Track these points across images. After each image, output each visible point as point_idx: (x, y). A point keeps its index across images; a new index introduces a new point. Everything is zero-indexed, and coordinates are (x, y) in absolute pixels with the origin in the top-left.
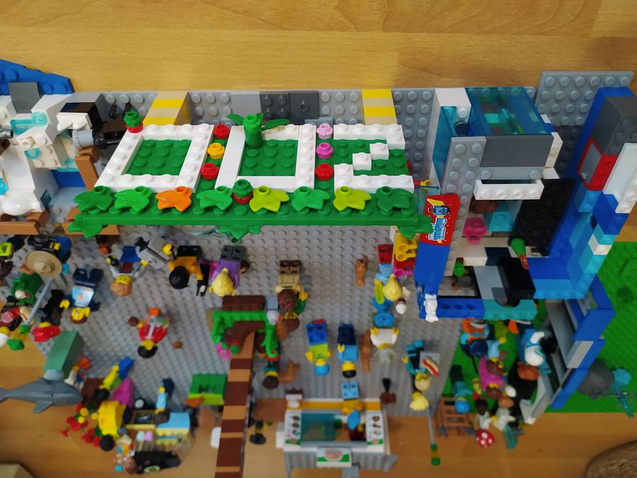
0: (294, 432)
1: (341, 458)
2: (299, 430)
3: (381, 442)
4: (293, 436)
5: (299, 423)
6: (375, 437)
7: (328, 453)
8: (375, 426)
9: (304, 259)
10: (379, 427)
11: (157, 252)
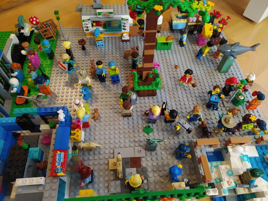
0: (125, 24)
1: (102, 14)
2: (122, 24)
3: (84, 21)
4: (125, 22)
5: (122, 27)
6: (87, 23)
7: (108, 16)
8: (87, 27)
9: (121, 118)
10: (85, 27)
11: (183, 127)
